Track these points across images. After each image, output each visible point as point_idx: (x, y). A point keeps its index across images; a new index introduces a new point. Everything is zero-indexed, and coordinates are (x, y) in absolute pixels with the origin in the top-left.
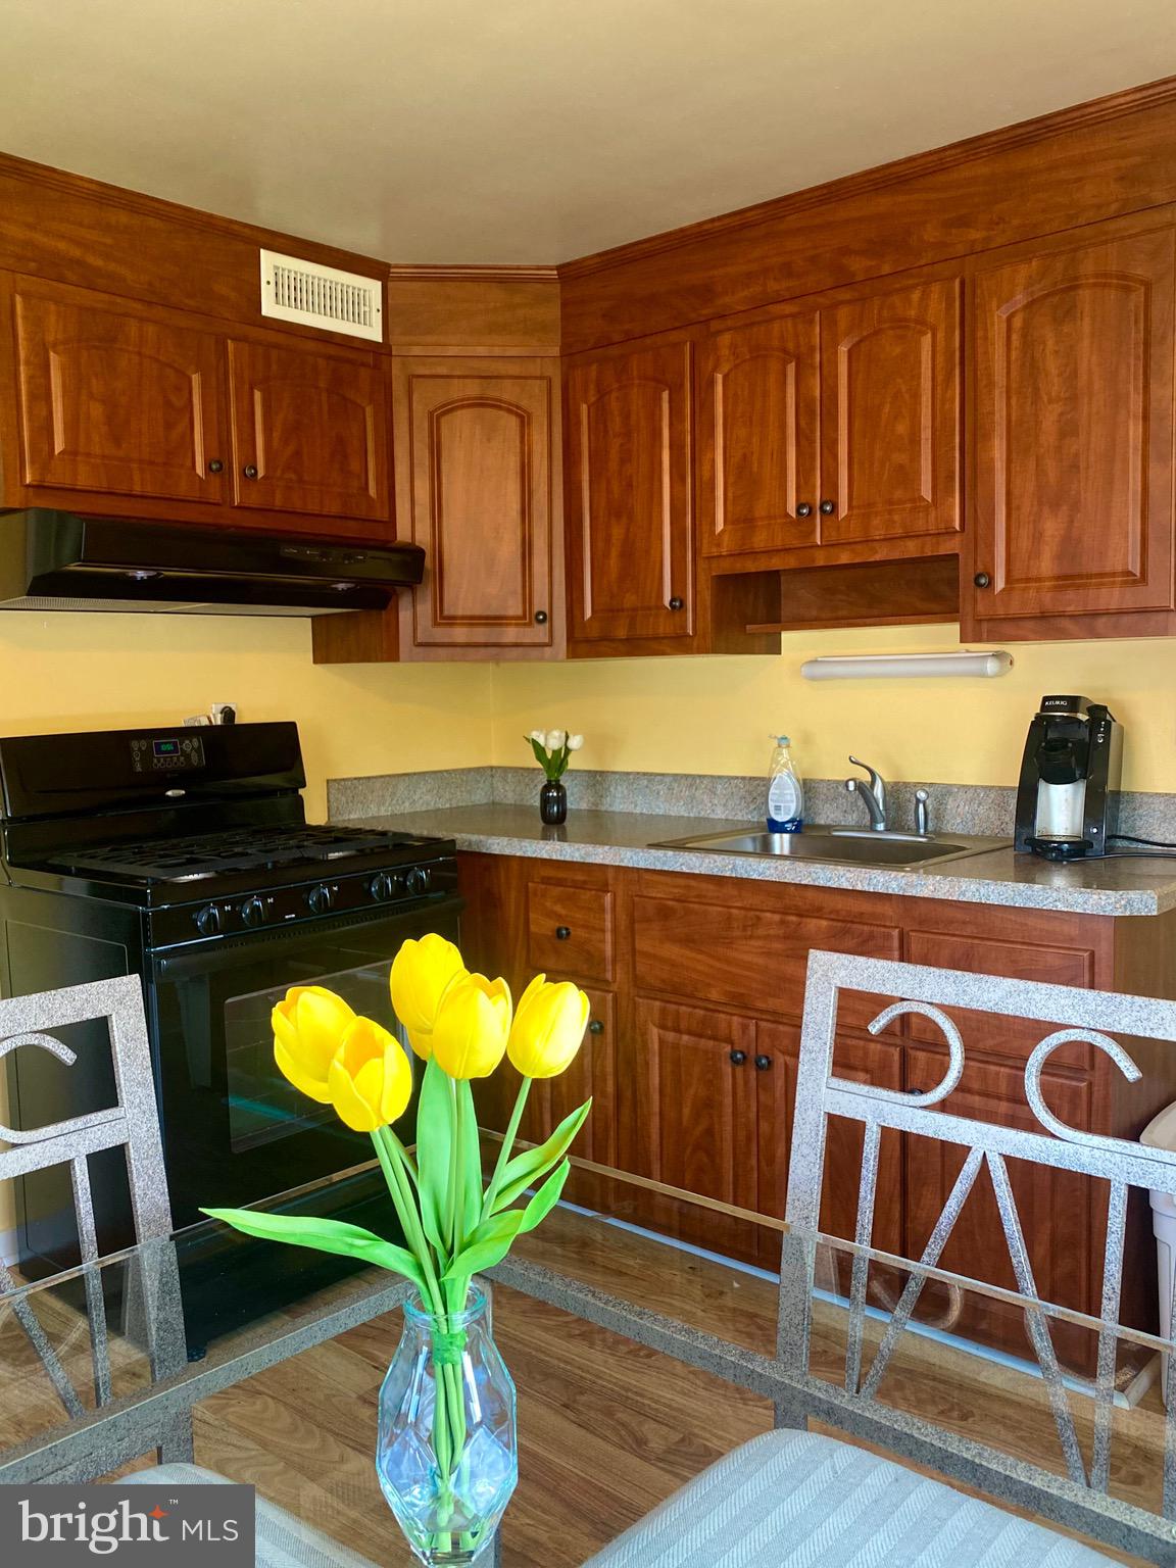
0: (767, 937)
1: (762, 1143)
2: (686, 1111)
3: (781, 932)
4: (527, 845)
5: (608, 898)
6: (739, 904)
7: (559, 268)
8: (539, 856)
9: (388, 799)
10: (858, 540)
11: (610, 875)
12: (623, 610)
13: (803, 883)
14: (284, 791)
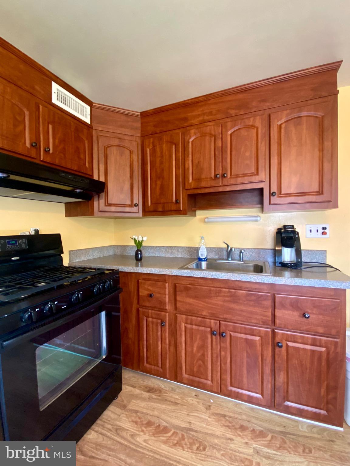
0: (224, 296)
1: (222, 358)
2: (195, 349)
3: (229, 294)
4: (139, 269)
5: (167, 284)
6: (213, 286)
7: (141, 113)
8: (143, 272)
9: (87, 255)
10: (234, 184)
11: (167, 277)
12: (160, 203)
13: (237, 280)
14: (56, 255)
